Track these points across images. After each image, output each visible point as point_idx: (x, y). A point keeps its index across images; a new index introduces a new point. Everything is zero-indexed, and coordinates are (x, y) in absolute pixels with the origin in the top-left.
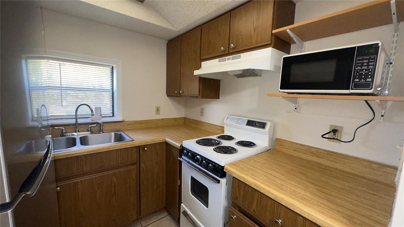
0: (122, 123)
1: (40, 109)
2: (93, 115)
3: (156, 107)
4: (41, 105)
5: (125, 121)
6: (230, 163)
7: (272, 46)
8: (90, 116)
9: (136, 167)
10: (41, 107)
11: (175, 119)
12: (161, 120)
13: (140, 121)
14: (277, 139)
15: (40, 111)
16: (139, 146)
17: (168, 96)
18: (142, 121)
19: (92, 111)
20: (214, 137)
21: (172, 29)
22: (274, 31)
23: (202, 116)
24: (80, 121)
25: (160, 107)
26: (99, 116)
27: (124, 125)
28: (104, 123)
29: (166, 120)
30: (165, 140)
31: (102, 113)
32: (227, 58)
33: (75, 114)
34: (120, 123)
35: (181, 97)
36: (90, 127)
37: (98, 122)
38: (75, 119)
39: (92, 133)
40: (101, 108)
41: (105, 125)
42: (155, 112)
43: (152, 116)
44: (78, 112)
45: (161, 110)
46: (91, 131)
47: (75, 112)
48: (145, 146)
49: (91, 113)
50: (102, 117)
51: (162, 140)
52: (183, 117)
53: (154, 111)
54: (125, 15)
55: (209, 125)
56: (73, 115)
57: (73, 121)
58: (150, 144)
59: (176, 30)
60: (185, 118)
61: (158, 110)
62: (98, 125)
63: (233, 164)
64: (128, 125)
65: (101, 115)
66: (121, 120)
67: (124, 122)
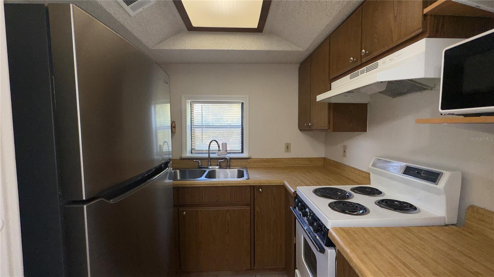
0: (249, 160)
1: (162, 145)
2: (219, 150)
3: (286, 143)
4: (163, 142)
5: (252, 157)
6: (340, 228)
7: (427, 35)
8: (217, 152)
9: (250, 208)
10: (163, 144)
11: (310, 160)
12: (291, 159)
13: (267, 159)
14: (472, 207)
15: (162, 147)
16: (254, 186)
17: (300, 130)
18: (269, 159)
19: (219, 147)
20: (347, 188)
21: (298, 50)
22: (426, 10)
23: (344, 157)
24: (212, 156)
25: (290, 143)
26: (225, 152)
27: (250, 163)
28: (231, 159)
29: (298, 159)
30: (284, 183)
31: (228, 149)
32: (360, 71)
33: (208, 149)
34: (246, 160)
35: (311, 130)
36: (219, 162)
37: (226, 157)
38: (208, 154)
39: (220, 168)
40: (227, 144)
41: (232, 160)
42: (284, 150)
43: (281, 154)
44: (210, 147)
45: (292, 148)
46: (219, 165)
47: (208, 147)
48: (260, 187)
49: (218, 149)
50: (228, 153)
51: (280, 183)
52: (322, 158)
53: (283, 147)
54: (246, 50)
55: (353, 170)
56: (206, 150)
57: (207, 156)
58: (265, 185)
59: (303, 49)
60: (324, 159)
61: (288, 147)
62: (226, 160)
63: (344, 231)
64: (254, 162)
65: (226, 151)
66: (247, 157)
67: (250, 159)
